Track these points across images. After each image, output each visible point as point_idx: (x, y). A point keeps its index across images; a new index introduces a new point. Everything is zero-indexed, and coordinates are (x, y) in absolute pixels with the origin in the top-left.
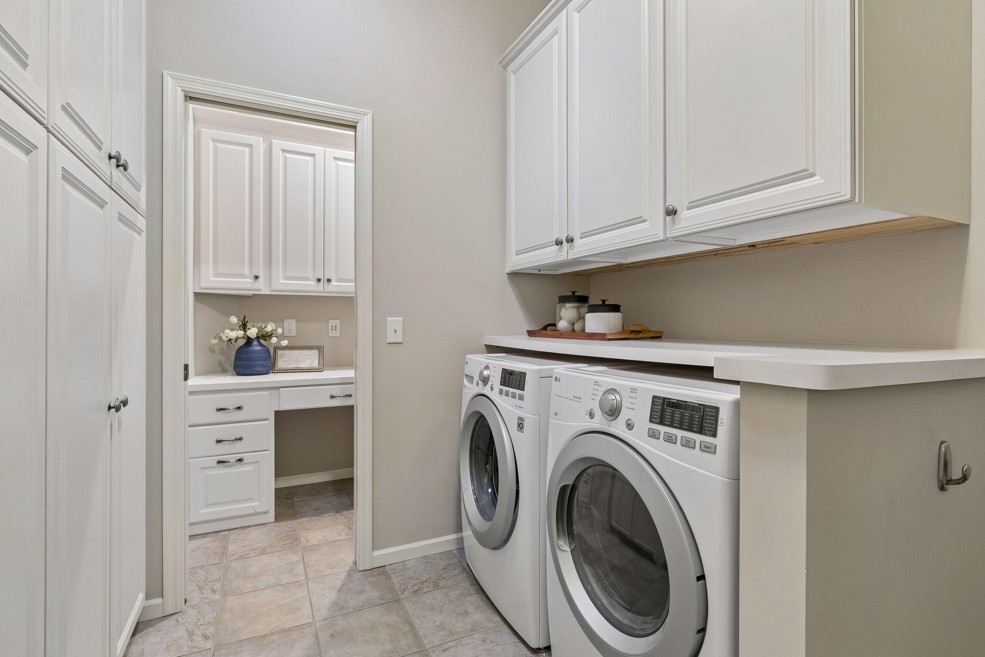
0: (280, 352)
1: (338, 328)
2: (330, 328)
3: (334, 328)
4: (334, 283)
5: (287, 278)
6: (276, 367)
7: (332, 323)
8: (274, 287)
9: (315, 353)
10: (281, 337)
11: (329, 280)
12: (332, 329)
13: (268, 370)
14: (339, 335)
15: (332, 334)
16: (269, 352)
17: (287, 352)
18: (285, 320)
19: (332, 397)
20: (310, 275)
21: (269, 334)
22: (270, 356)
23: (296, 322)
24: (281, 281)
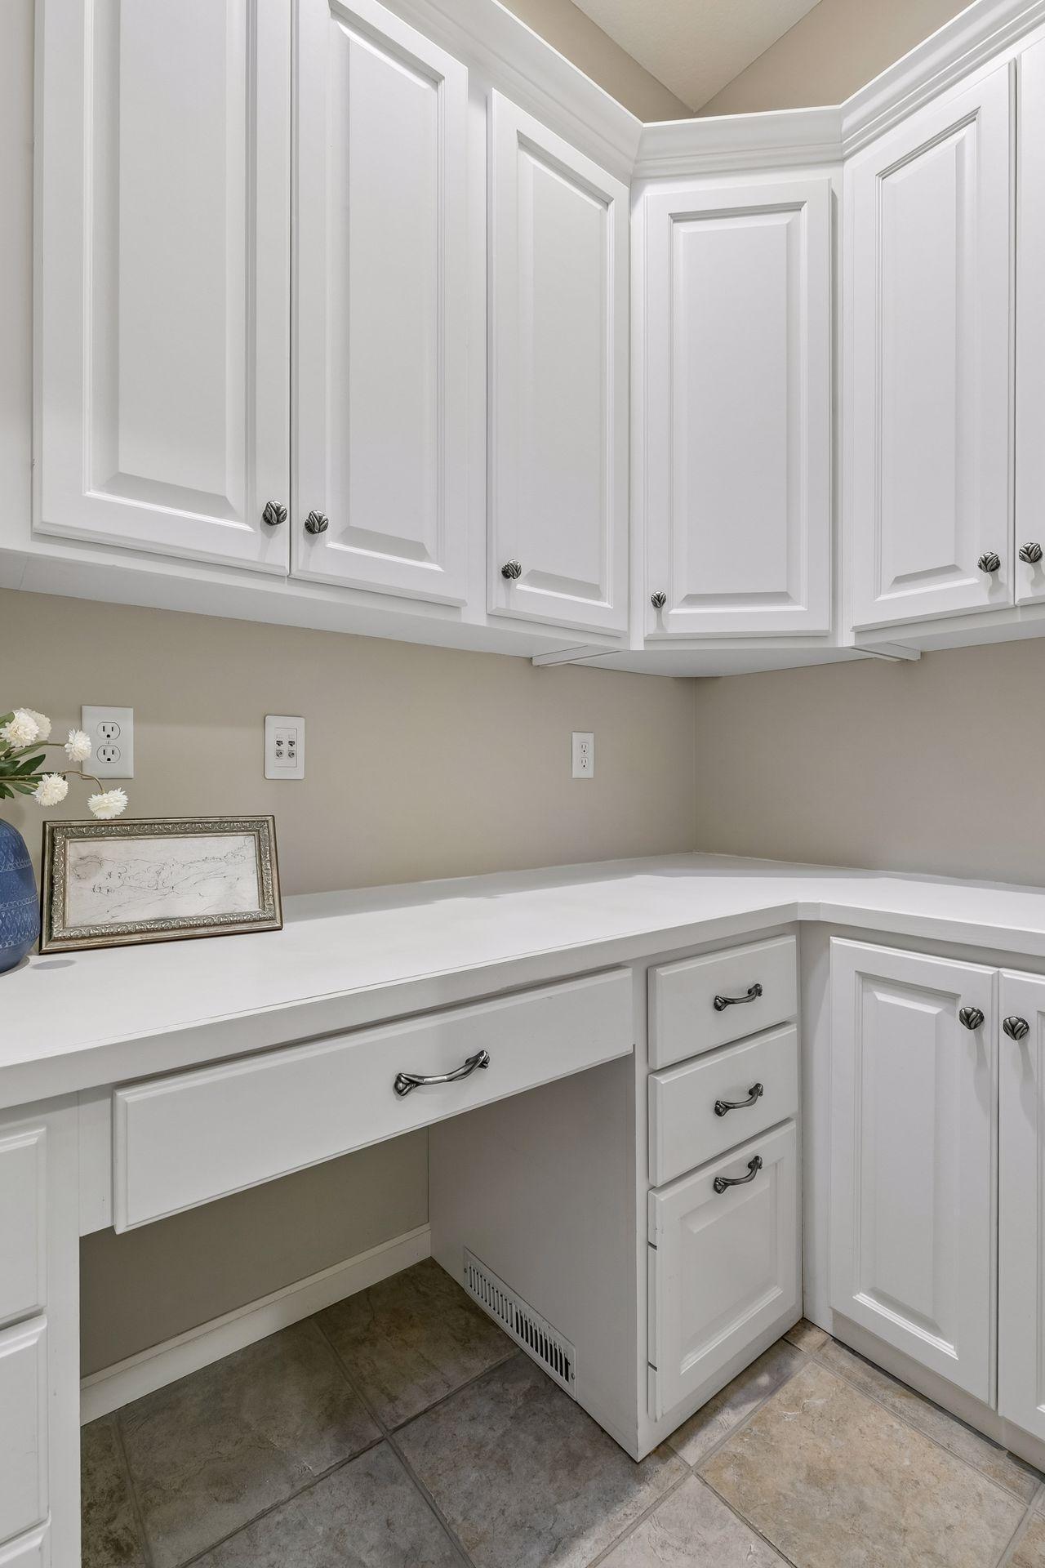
0: (75, 850)
1: (300, 749)
2: (271, 747)
3: (285, 747)
4: (331, 545)
5: (119, 482)
6: (56, 925)
7: (278, 728)
8: (53, 514)
9: (242, 846)
10: (83, 780)
11: (314, 526)
12: (279, 754)
13: (16, 948)
14: (301, 776)
15: (276, 769)
16: (20, 851)
17: (112, 849)
18: (85, 708)
19: (406, 1085)
20: (232, 488)
21: (23, 760)
22: (25, 873)
23: (138, 719)
24: (92, 494)
